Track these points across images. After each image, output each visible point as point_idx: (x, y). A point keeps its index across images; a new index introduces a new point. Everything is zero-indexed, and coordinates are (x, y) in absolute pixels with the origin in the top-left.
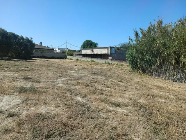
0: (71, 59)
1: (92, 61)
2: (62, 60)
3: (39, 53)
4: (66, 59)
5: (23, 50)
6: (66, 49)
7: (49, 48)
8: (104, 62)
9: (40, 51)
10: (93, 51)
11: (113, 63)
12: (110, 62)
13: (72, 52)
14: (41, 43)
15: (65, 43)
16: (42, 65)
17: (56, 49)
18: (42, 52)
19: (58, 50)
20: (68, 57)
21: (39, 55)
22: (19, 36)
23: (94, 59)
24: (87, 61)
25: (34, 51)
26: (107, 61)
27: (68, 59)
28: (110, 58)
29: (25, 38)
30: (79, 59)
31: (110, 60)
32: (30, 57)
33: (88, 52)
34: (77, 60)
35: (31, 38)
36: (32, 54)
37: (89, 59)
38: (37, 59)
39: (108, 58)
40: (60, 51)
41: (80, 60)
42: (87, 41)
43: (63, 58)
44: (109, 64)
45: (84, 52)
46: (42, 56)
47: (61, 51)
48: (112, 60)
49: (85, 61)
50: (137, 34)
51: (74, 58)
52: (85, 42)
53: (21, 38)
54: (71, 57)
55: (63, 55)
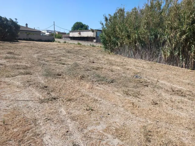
0: (59, 42)
1: (79, 44)
2: (50, 43)
3: (25, 36)
4: (53, 42)
5: (8, 32)
6: (53, 31)
7: (35, 31)
8: (89, 45)
9: (26, 33)
10: (80, 34)
11: (97, 46)
12: (95, 44)
13: (60, 35)
14: (27, 24)
15: (53, 25)
16: (26, 46)
17: (45, 31)
18: (28, 35)
19: (47, 32)
20: (56, 40)
21: (26, 38)
22: (2, 17)
23: (80, 42)
24: (74, 44)
25: (19, 33)
26: (92, 44)
27: (56, 42)
28: (95, 41)
29: (9, 20)
30: (67, 41)
31: (94, 42)
32: (16, 39)
33: (76, 34)
34: (65, 42)
35: (16, 19)
36: (18, 36)
37: (76, 42)
38: (22, 41)
39: (93, 41)
40: (48, 33)
41: (68, 43)
42: (77, 23)
43: (51, 41)
44: (93, 46)
45: (72, 35)
46: (28, 38)
47: (50, 34)
48: (96, 42)
49: (72, 44)
50: (106, 19)
51: (62, 41)
52: (75, 24)
53: (5, 20)
54: (59, 40)
55: (51, 38)
